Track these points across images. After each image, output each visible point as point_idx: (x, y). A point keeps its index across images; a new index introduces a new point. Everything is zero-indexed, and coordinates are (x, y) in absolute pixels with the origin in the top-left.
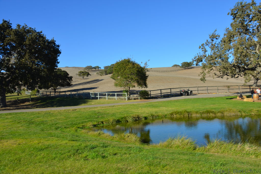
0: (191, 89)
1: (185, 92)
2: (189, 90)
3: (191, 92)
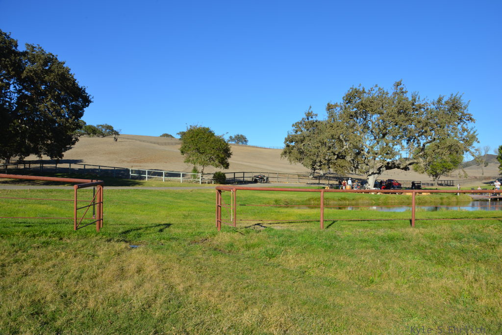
0: (266, 175)
1: (261, 178)
2: (264, 176)
3: (267, 178)
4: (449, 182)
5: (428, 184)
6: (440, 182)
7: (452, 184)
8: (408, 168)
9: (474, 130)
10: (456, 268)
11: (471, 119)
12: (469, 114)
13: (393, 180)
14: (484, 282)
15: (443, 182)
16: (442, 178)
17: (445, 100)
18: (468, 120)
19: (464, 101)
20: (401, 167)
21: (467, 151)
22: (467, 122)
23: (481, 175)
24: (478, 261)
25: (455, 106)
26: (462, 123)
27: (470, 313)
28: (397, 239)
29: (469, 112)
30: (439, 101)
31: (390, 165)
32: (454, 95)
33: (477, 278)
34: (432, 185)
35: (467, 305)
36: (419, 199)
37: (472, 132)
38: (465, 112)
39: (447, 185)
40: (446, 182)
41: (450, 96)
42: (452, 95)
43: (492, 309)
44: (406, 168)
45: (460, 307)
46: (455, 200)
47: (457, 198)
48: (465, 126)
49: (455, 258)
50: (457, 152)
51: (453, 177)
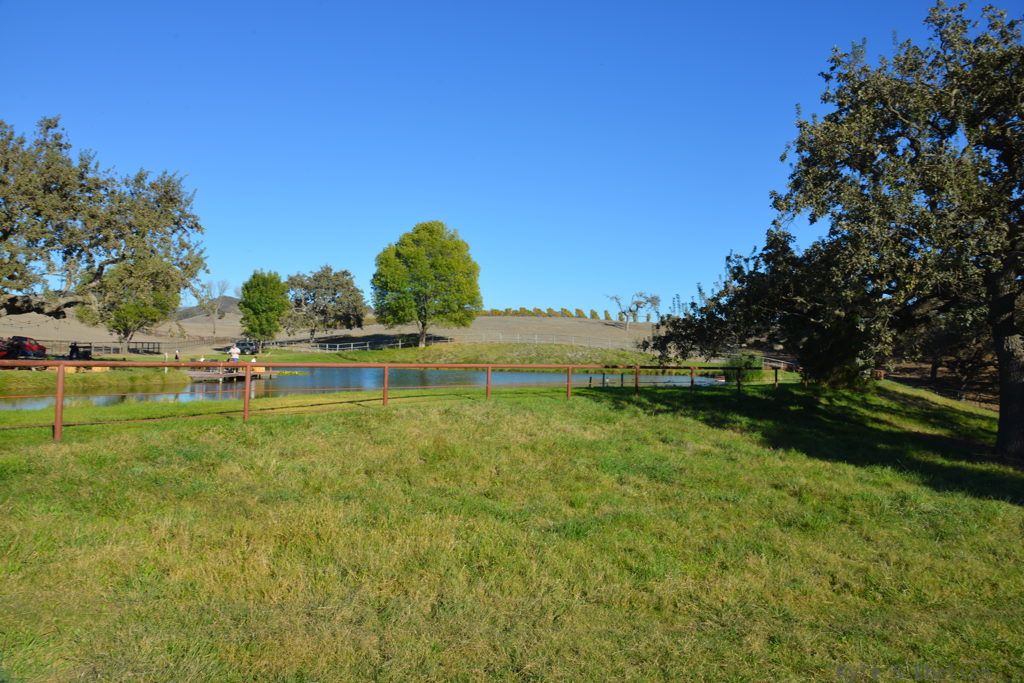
4: (151, 346)
5: (108, 349)
6: (132, 346)
7: (156, 350)
8: (63, 313)
9: (202, 247)
10: (139, 517)
11: (196, 225)
12: (194, 217)
13: (26, 339)
14: (186, 538)
15: (139, 346)
16: (138, 337)
17: (151, 179)
18: (192, 228)
19: (186, 188)
20: (47, 309)
21: (186, 287)
22: (189, 230)
23: (211, 334)
24: (181, 498)
25: (168, 197)
26: (180, 232)
27: (153, 603)
28: (15, 471)
29: (194, 212)
30: (139, 179)
31: (18, 304)
32: (170, 174)
33: (175, 531)
34: (117, 351)
35: (149, 589)
36: (84, 380)
37: (196, 251)
38: (187, 210)
39: (148, 352)
40: (146, 346)
41: (161, 174)
42: (166, 173)
43: (191, 585)
44: (58, 314)
45: (132, 595)
46: (159, 382)
47: (163, 378)
48: (184, 237)
49: (140, 498)
50: (168, 287)
51: (161, 336)
